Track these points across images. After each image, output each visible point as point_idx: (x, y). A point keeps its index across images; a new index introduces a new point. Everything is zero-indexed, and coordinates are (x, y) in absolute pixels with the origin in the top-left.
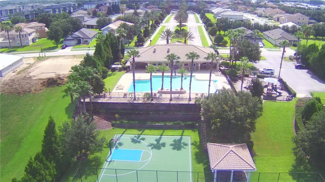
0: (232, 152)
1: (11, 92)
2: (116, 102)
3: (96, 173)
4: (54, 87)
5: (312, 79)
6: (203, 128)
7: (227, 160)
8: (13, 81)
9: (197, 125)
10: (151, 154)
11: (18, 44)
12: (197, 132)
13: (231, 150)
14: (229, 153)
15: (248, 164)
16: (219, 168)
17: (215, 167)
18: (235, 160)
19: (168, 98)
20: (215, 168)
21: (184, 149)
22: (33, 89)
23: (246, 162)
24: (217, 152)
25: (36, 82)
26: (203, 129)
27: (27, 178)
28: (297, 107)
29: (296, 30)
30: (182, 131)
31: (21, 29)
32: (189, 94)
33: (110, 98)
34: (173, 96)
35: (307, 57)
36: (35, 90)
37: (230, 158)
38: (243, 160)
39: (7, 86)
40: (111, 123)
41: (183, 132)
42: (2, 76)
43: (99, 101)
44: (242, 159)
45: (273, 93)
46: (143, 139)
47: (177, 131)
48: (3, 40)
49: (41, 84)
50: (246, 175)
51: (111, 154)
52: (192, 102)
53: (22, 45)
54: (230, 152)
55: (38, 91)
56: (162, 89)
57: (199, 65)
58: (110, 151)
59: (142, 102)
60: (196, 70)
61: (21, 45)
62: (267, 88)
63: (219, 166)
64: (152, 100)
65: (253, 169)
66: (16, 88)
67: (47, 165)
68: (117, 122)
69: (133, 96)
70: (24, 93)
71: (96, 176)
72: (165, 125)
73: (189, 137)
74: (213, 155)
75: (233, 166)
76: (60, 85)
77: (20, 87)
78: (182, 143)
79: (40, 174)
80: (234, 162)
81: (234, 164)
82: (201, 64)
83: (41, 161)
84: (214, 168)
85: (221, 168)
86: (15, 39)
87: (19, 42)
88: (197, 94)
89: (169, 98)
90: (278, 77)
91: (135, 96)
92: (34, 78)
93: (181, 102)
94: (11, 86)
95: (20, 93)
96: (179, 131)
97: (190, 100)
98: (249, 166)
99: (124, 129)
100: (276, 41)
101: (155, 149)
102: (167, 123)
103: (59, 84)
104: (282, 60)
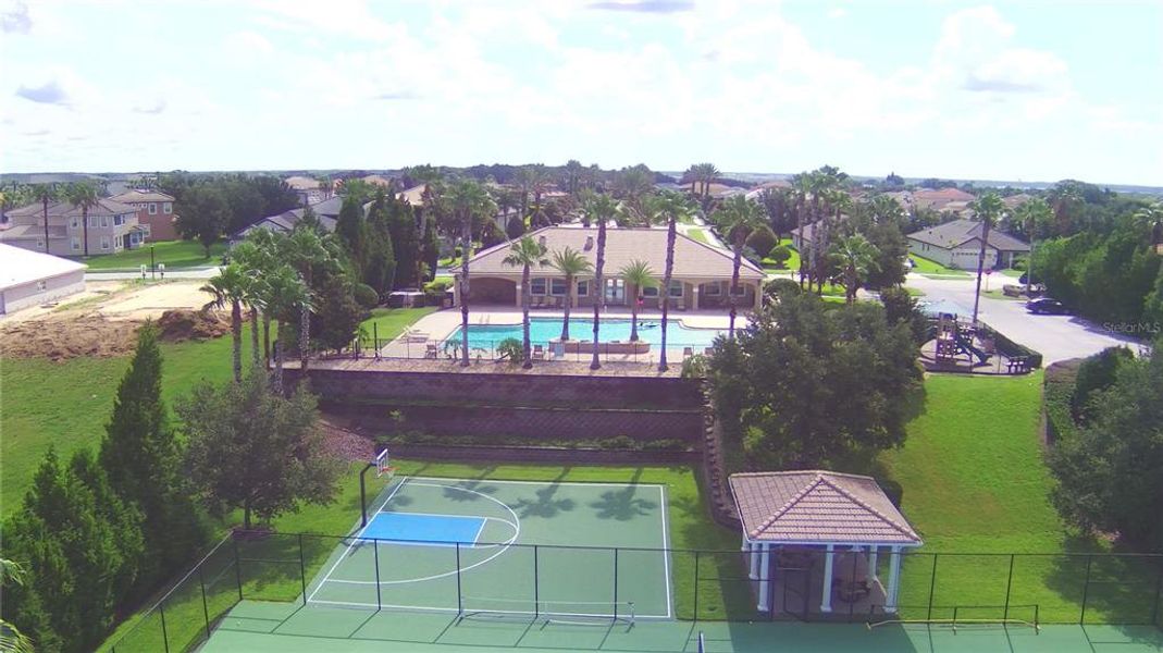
0: (825, 487)
1: (26, 352)
2: (397, 370)
3: (300, 575)
4: (181, 341)
5: (1091, 333)
6: (712, 447)
7: (808, 511)
8: (39, 325)
9: (690, 450)
10: (518, 530)
11: (76, 246)
12: (691, 473)
13: (822, 480)
14: (813, 487)
15: (888, 522)
16: (776, 536)
17: (761, 532)
18: (838, 512)
19: (583, 363)
20: (763, 536)
21: (644, 517)
22: (103, 345)
23: (879, 517)
24: (766, 493)
25: (117, 326)
26: (713, 451)
27: (24, 522)
28: (1049, 384)
29: (1018, 228)
30: (635, 470)
31: (92, 194)
32: (660, 347)
33: (378, 359)
34: (602, 357)
35: (1065, 269)
36: (112, 349)
37: (817, 505)
38: (869, 510)
39: (18, 334)
40: (374, 444)
41: (638, 473)
42: (4, 313)
43: (336, 368)
44: (865, 508)
45: (958, 360)
46: (489, 490)
47: (614, 470)
48: (25, 233)
49: (135, 331)
50: (882, 588)
51: (363, 525)
52: (673, 373)
53: (89, 252)
54: (817, 485)
55: (122, 350)
56: (565, 337)
57: (696, 290)
58: (361, 519)
59: (491, 372)
60: (682, 307)
61: (83, 253)
62: (935, 341)
63: (777, 529)
64: (528, 366)
65: (909, 539)
66: (47, 340)
67: (110, 505)
68: (396, 438)
69: (460, 355)
70: (72, 355)
71: (300, 582)
72: (573, 449)
73: (661, 487)
74: (751, 502)
75: (831, 530)
76: (203, 339)
77: (63, 339)
78: (635, 501)
79: (78, 525)
80: (836, 518)
81: (833, 524)
82: (701, 287)
83: (90, 480)
84: (759, 537)
85: (784, 536)
86: (65, 231)
87: (79, 240)
88: (688, 351)
89: (587, 363)
90: (971, 321)
91: (465, 351)
92: (112, 319)
93: (631, 374)
94: (29, 336)
95: (58, 354)
96: (623, 470)
97: (663, 366)
98: (893, 531)
99: (419, 464)
100: (954, 251)
101: (535, 514)
102: (579, 444)
103: (198, 336)
104: (978, 295)
